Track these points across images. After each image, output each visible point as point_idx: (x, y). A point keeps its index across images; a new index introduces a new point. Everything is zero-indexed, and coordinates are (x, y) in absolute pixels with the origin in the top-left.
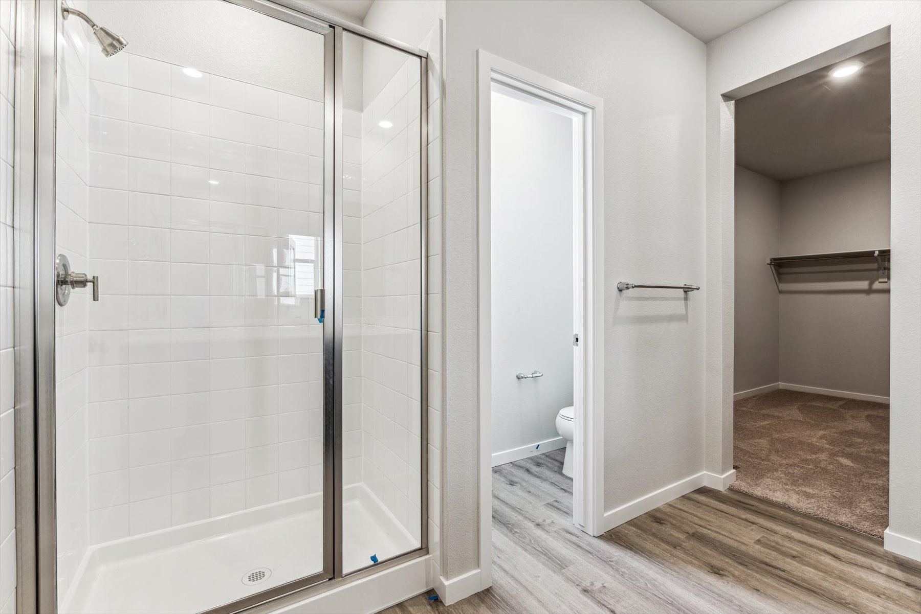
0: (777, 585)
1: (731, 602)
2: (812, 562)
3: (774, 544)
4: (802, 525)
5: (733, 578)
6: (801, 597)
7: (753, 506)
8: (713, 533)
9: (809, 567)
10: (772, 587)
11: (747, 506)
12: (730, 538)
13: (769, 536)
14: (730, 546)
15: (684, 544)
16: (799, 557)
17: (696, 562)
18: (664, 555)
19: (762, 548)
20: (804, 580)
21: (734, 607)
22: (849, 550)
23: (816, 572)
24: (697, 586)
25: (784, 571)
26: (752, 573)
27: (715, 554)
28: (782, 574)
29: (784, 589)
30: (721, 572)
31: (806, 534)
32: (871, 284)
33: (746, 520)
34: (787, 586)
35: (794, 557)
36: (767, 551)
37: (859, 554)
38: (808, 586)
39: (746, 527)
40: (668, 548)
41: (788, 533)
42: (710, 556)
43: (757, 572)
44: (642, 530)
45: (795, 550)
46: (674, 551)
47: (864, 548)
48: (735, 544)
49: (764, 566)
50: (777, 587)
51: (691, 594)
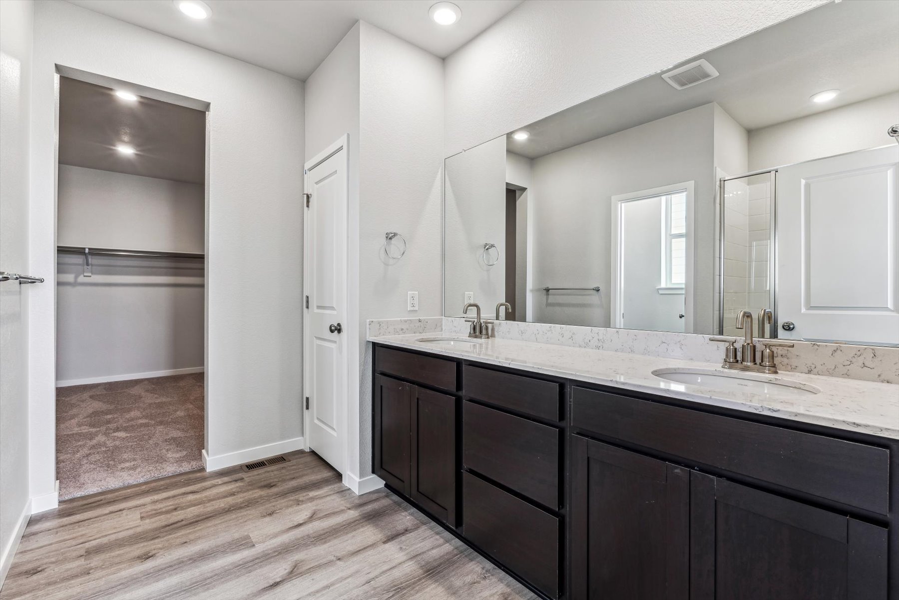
0: (191, 531)
1: (183, 562)
2: (188, 504)
3: (154, 512)
4: (152, 489)
5: (162, 550)
6: (209, 525)
7: (102, 500)
8: (104, 539)
9: (190, 507)
10: (190, 533)
11: (98, 503)
12: (121, 531)
13: (144, 510)
14: (129, 536)
15: (92, 565)
16: (178, 507)
17: (123, 565)
18: (90, 585)
19: (151, 520)
20: (198, 516)
21: (188, 562)
22: (194, 485)
23: (197, 507)
24: (149, 577)
25: (182, 521)
26: (168, 537)
27: (127, 549)
28: (183, 523)
29: (196, 529)
30: (150, 554)
31: (162, 493)
32: (76, 277)
33: (112, 513)
34: (196, 526)
35: (175, 509)
36: (156, 518)
37: (201, 482)
38: (204, 517)
39: (120, 517)
40: (83, 579)
41: (151, 500)
42: (127, 553)
43: (170, 534)
44: (28, 592)
45: (171, 505)
46: (91, 576)
47: (198, 478)
48: (131, 532)
49: (168, 528)
50: (192, 532)
51: (154, 584)
